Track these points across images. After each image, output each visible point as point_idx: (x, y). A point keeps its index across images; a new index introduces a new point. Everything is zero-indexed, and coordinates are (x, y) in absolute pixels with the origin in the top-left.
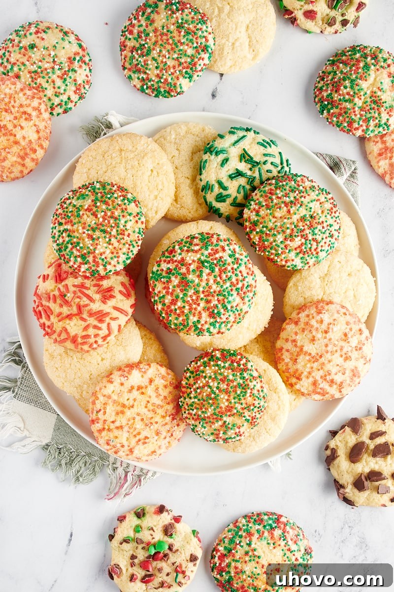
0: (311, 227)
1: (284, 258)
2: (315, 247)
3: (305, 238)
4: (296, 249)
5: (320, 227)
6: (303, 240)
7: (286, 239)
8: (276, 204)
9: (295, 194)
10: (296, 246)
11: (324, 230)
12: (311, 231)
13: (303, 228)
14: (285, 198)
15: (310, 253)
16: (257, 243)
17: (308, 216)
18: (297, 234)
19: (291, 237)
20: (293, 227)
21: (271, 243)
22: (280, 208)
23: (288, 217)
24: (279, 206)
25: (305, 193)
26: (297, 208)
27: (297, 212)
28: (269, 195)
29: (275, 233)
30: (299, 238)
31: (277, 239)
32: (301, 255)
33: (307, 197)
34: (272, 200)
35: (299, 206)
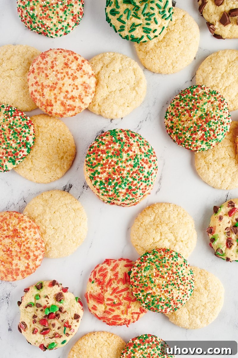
0: (207, 122)
1: (195, 146)
2: (213, 134)
3: (204, 131)
4: (200, 139)
5: (213, 120)
6: (203, 132)
7: (192, 134)
8: (182, 113)
9: (193, 103)
10: (200, 137)
11: (216, 121)
12: (207, 125)
13: (201, 124)
14: (186, 107)
15: (210, 139)
16: (175, 140)
17: (204, 115)
18: (198, 129)
19: (195, 132)
20: (195, 125)
21: (184, 139)
22: (184, 115)
23: (190, 119)
24: (183, 113)
25: (199, 100)
26: (195, 111)
27: (195, 114)
28: (177, 107)
29: (184, 132)
30: (200, 132)
31: (186, 136)
32: (205, 142)
33: (201, 102)
34: (179, 110)
35: (196, 110)
